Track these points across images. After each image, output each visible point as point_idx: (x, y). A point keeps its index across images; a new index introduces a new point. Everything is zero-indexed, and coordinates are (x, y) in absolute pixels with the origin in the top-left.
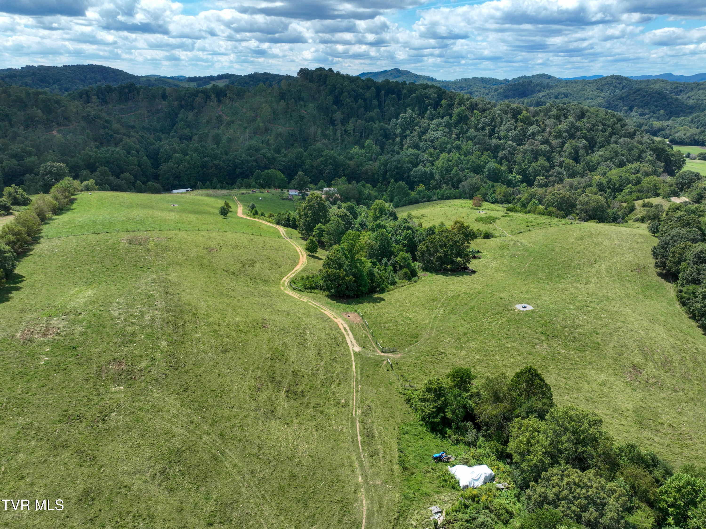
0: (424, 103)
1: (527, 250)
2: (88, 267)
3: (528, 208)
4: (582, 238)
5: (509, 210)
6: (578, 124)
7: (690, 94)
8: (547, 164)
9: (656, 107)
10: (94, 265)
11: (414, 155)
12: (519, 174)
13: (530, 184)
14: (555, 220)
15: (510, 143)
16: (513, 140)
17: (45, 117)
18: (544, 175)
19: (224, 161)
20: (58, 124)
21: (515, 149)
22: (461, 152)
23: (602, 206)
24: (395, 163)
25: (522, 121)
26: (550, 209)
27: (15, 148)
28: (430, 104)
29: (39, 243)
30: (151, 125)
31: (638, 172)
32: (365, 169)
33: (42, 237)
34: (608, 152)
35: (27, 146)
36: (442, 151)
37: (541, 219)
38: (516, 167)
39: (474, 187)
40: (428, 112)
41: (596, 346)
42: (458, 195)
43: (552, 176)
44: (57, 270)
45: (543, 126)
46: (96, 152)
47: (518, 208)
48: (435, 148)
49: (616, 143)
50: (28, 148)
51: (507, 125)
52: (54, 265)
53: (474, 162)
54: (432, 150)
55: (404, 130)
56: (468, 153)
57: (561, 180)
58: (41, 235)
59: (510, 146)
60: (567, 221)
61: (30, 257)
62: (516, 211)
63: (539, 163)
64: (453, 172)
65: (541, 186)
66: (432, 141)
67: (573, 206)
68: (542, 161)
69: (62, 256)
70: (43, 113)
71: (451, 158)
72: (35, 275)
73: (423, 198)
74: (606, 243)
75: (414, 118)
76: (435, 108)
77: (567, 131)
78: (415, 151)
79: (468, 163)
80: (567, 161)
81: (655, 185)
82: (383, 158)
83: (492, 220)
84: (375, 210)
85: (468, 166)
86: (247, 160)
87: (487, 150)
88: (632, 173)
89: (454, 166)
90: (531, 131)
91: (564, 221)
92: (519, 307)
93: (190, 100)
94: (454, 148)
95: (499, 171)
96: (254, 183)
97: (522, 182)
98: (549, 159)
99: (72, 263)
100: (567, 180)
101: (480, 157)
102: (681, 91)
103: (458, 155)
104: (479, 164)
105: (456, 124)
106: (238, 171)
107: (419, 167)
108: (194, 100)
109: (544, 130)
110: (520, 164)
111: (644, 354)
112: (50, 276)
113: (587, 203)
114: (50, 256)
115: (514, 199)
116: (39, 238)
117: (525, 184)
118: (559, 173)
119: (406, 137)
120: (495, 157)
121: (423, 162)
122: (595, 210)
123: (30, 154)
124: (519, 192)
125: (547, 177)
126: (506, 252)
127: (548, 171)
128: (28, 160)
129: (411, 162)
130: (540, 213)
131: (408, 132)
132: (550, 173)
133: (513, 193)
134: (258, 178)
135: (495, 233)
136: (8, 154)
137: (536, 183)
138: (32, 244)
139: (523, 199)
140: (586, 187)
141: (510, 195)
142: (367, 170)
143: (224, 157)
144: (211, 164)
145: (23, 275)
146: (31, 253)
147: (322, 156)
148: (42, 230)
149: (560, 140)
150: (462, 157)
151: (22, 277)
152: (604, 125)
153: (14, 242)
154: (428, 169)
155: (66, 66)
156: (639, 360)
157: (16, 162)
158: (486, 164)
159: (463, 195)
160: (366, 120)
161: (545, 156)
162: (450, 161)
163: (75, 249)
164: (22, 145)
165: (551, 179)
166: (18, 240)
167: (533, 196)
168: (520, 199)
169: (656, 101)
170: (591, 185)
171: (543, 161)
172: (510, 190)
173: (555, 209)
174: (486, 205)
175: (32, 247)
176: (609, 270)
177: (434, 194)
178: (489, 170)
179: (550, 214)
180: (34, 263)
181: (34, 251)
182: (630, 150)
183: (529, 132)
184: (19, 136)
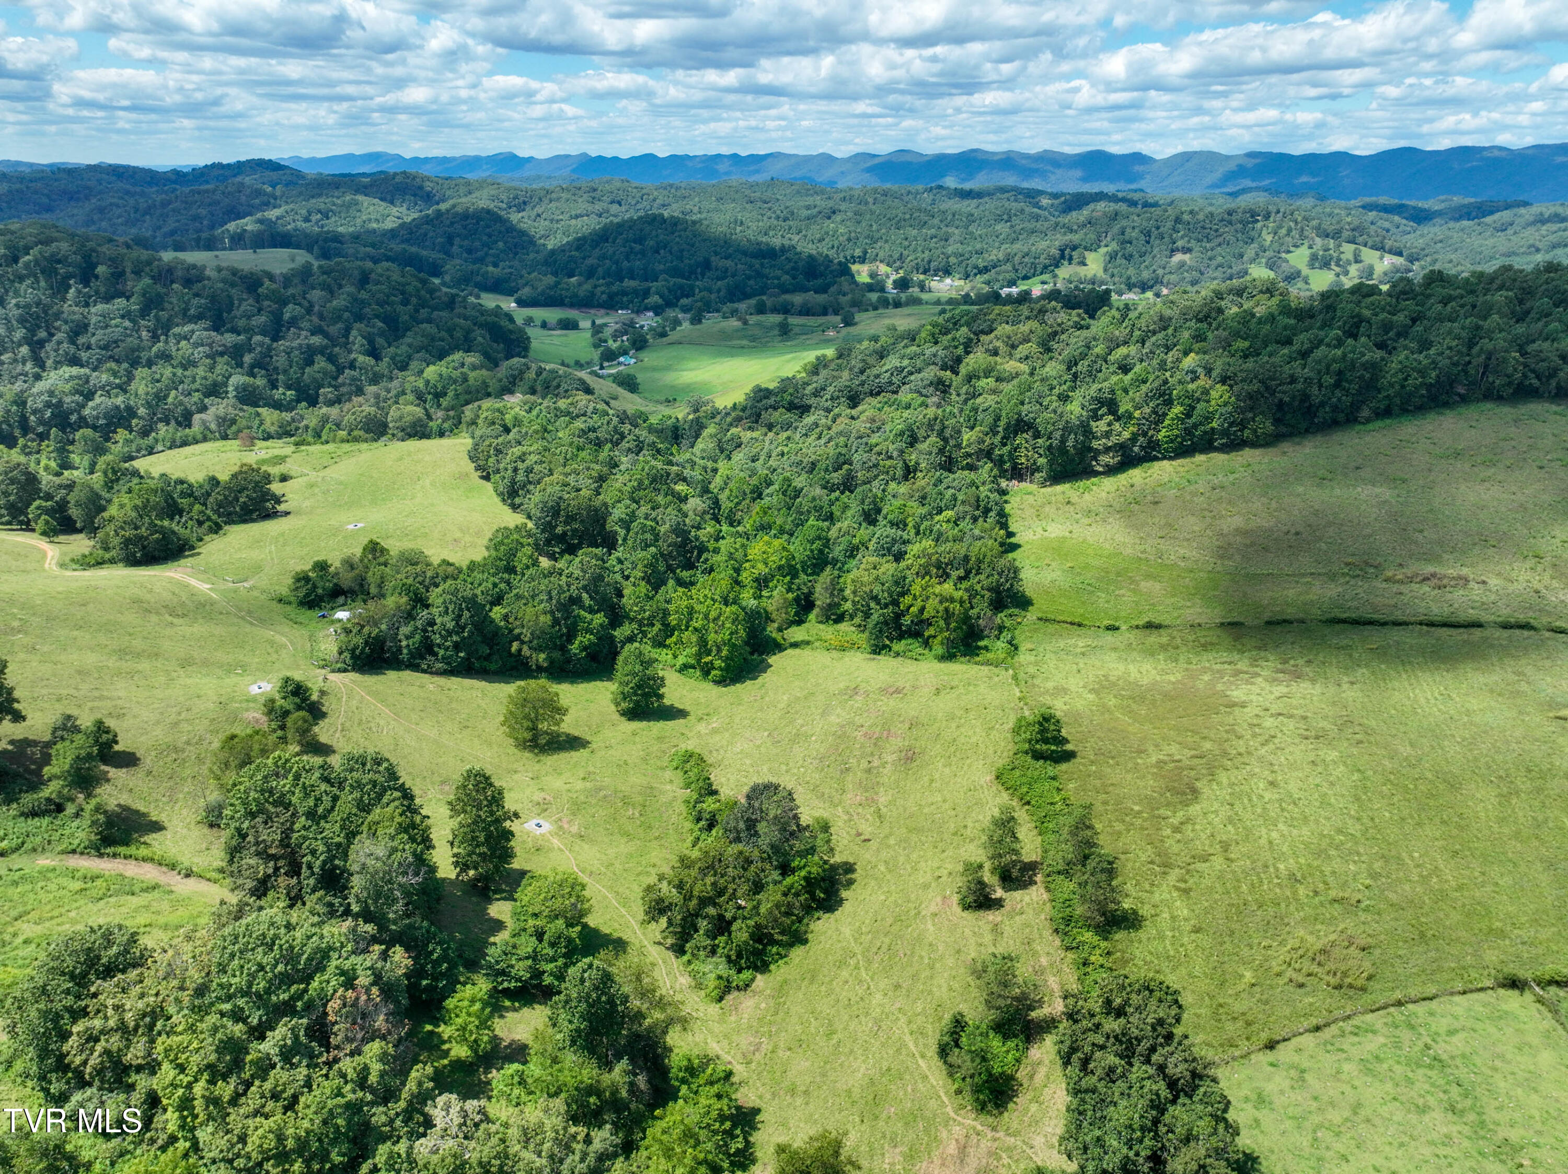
0: (57, 274)
1: (341, 483)
3: (324, 438)
4: (401, 459)
5: (297, 444)
6: (363, 295)
7: (539, 210)
8: (331, 367)
9: (490, 236)
11: (79, 377)
12: (289, 389)
13: (313, 402)
14: (364, 446)
15: (257, 338)
16: (264, 333)
18: (330, 385)
21: (270, 349)
22: (174, 362)
23: (420, 420)
24: (45, 397)
25: (267, 298)
26: (356, 433)
28: (71, 276)
31: (463, 365)
34: (419, 338)
36: (135, 363)
37: (346, 447)
38: (281, 377)
39: (224, 420)
40: (72, 290)
41: (425, 535)
42: (199, 437)
43: (343, 384)
45: (306, 304)
47: (310, 439)
48: (118, 361)
49: (429, 321)
51: (242, 308)
54: (113, 365)
56: (188, 364)
57: (360, 391)
59: (261, 344)
60: (381, 443)
62: (309, 444)
63: (316, 367)
65: (330, 403)
66: (105, 348)
67: (385, 425)
68: (321, 363)
71: (158, 376)
73: (138, 451)
74: (427, 458)
76: (86, 282)
77: (346, 309)
78: (75, 371)
79: (194, 381)
80: (361, 358)
81: (484, 382)
83: (281, 460)
84: (105, 473)
85: (196, 385)
87: (222, 354)
88: (455, 369)
89: (169, 389)
91: (375, 445)
92: (351, 527)
94: (157, 356)
95: (256, 388)
97: (298, 401)
98: (331, 359)
100: (371, 389)
101: (212, 368)
102: (525, 203)
103: (170, 369)
105: (144, 313)
107: (98, 400)
109: (309, 311)
110: (285, 372)
111: (461, 530)
113: (401, 418)
115: (297, 429)
117: (304, 404)
118: (354, 379)
119: (41, 343)
120: (240, 365)
121: (102, 388)
122: (414, 425)
124: (302, 418)
125: (336, 388)
126: (316, 490)
127: (336, 378)
129: (78, 392)
130: (343, 441)
131: (43, 334)
132: (340, 380)
133: (293, 420)
135: (292, 473)
137: (321, 399)
139: (312, 425)
140: (397, 396)
141: (289, 424)
149: (340, 325)
150: (179, 372)
152: (403, 293)
154: (119, 401)
156: (458, 535)
158: (228, 378)
159: (210, 435)
161: (323, 354)
162: (158, 381)
165: (344, 390)
167: (325, 420)
168: (307, 427)
169: (488, 227)
170: (404, 393)
171: (323, 364)
172: (287, 416)
173: (361, 433)
174: (260, 444)
176: (433, 484)
177: (157, 441)
178: (236, 389)
179: (356, 440)
182: (450, 331)
183: (287, 316)
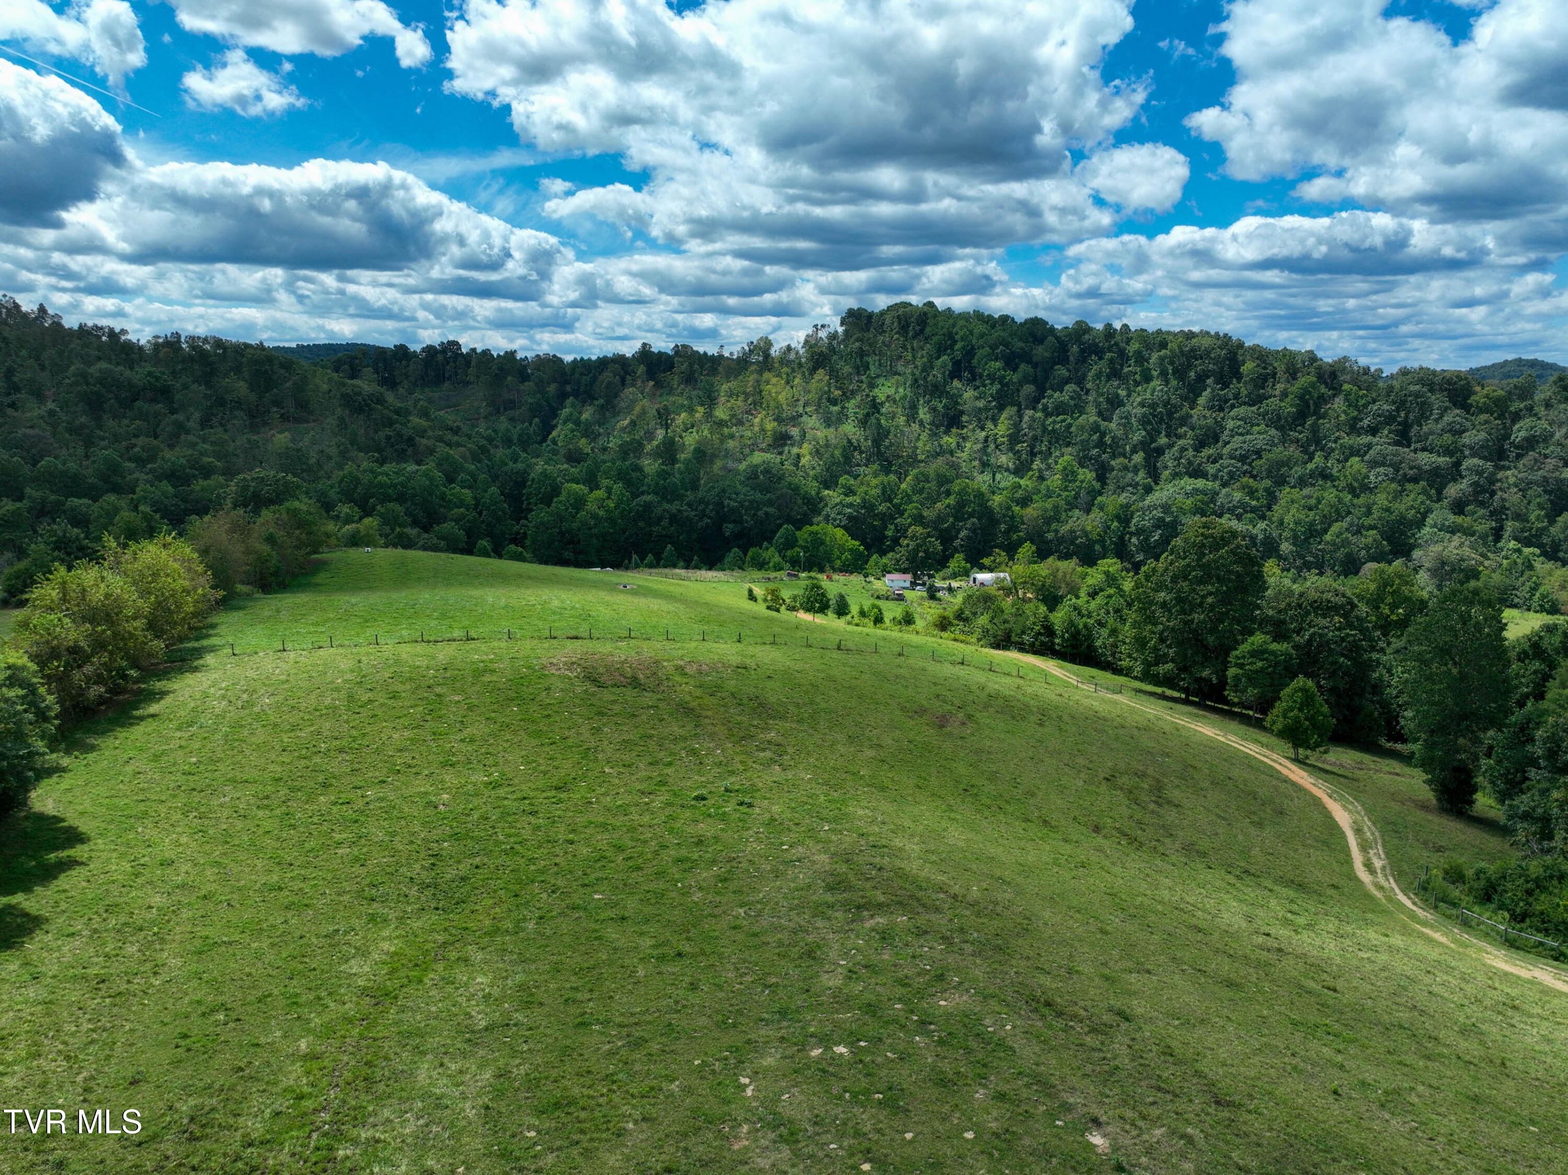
2: (421, 786)
10: (450, 778)
17: (253, 397)
19: (690, 505)
20: (285, 418)
27: (173, 456)
29: (195, 669)
30: (495, 431)
32: (1068, 527)
33: (212, 649)
35: (201, 454)
44: (264, 802)
46: (372, 471)
50: (206, 460)
52: (253, 774)
53: (1387, 510)
55: (1152, 436)
58: (205, 643)
61: (138, 732)
64: (1328, 537)
69: (294, 728)
70: (252, 388)
72: (146, 830)
75: (1174, 406)
82: (1112, 501)
86: (751, 502)
90: (1523, 434)
93: (586, 379)
96: (777, 559)
99: (338, 765)
104: (1403, 517)
106: (729, 529)
108: (595, 379)
112: (226, 838)
114: (237, 725)
116: (199, 653)
123: (207, 472)
128: (199, 485)
134: (791, 543)
136: (152, 471)
138: (164, 674)
142: (1072, 531)
143: (690, 496)
144: (659, 511)
145: (84, 825)
146: (154, 708)
147: (948, 493)
148: (213, 626)
151: (74, 837)
153: (74, 650)
155: (303, 346)
157: (171, 489)
160: (1045, 409)
163: (351, 698)
164: (190, 452)
166: (99, 645)
175: (159, 685)
180: (156, 758)
181: (168, 700)
184: (188, 432)
